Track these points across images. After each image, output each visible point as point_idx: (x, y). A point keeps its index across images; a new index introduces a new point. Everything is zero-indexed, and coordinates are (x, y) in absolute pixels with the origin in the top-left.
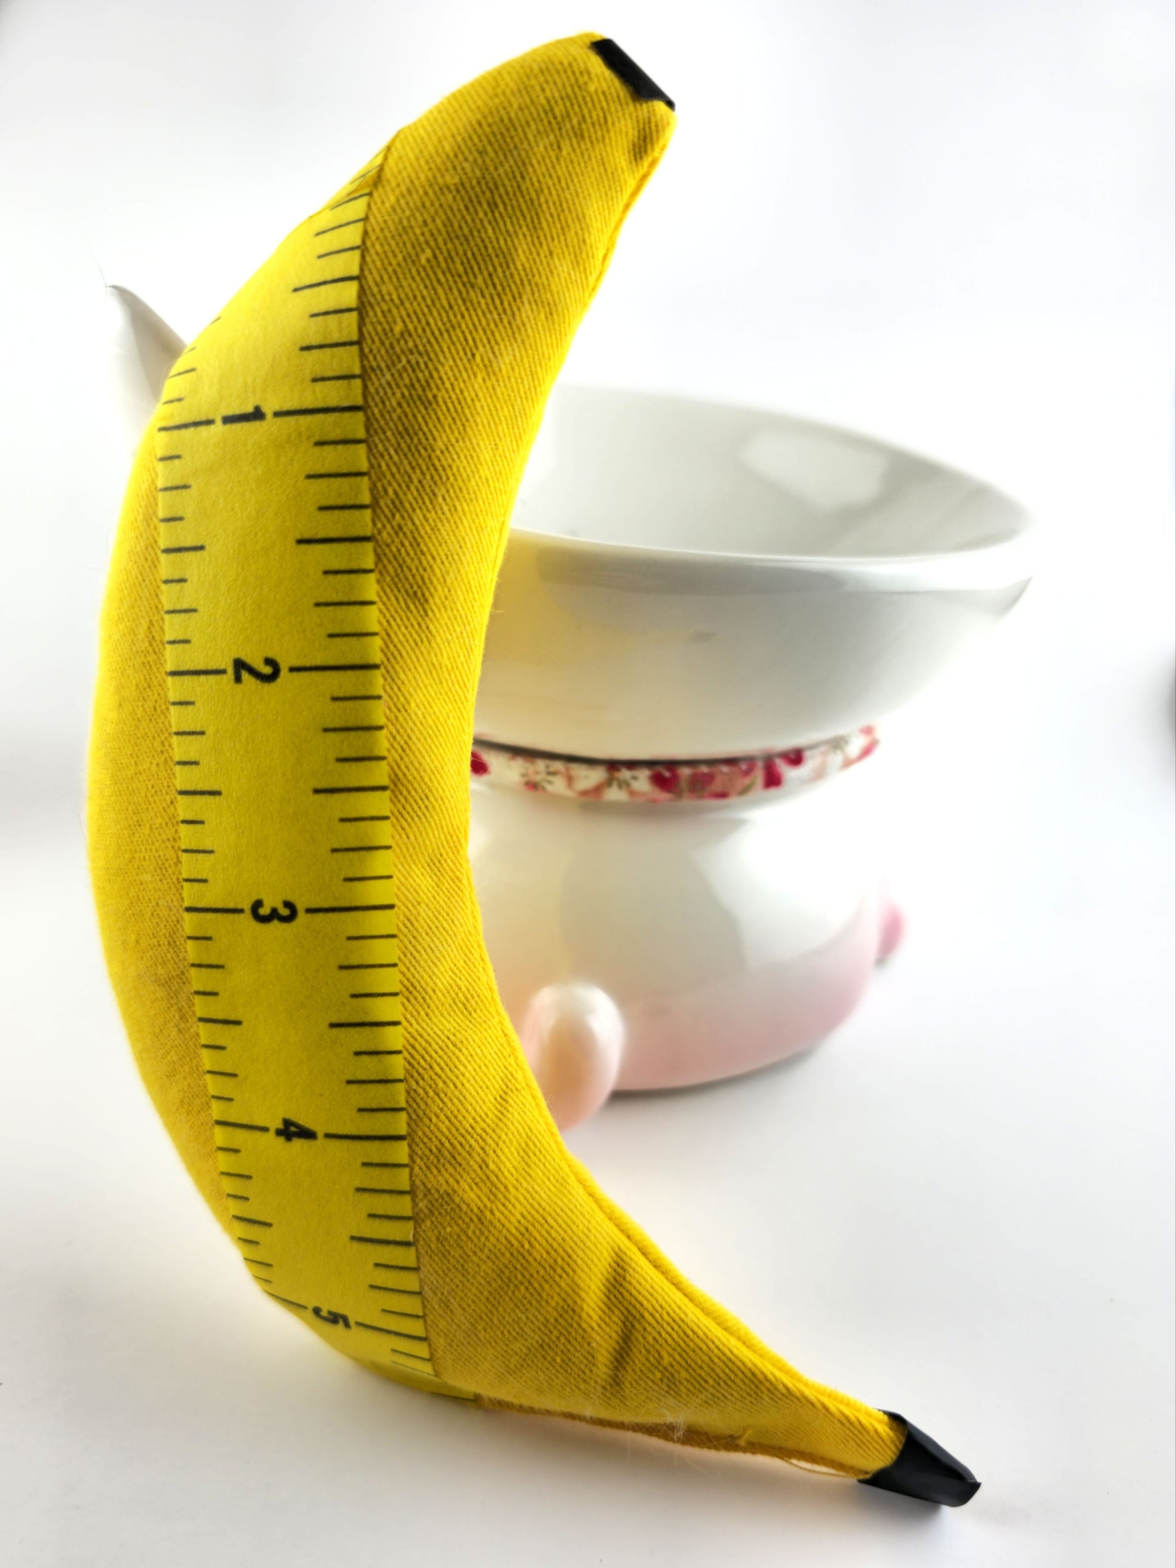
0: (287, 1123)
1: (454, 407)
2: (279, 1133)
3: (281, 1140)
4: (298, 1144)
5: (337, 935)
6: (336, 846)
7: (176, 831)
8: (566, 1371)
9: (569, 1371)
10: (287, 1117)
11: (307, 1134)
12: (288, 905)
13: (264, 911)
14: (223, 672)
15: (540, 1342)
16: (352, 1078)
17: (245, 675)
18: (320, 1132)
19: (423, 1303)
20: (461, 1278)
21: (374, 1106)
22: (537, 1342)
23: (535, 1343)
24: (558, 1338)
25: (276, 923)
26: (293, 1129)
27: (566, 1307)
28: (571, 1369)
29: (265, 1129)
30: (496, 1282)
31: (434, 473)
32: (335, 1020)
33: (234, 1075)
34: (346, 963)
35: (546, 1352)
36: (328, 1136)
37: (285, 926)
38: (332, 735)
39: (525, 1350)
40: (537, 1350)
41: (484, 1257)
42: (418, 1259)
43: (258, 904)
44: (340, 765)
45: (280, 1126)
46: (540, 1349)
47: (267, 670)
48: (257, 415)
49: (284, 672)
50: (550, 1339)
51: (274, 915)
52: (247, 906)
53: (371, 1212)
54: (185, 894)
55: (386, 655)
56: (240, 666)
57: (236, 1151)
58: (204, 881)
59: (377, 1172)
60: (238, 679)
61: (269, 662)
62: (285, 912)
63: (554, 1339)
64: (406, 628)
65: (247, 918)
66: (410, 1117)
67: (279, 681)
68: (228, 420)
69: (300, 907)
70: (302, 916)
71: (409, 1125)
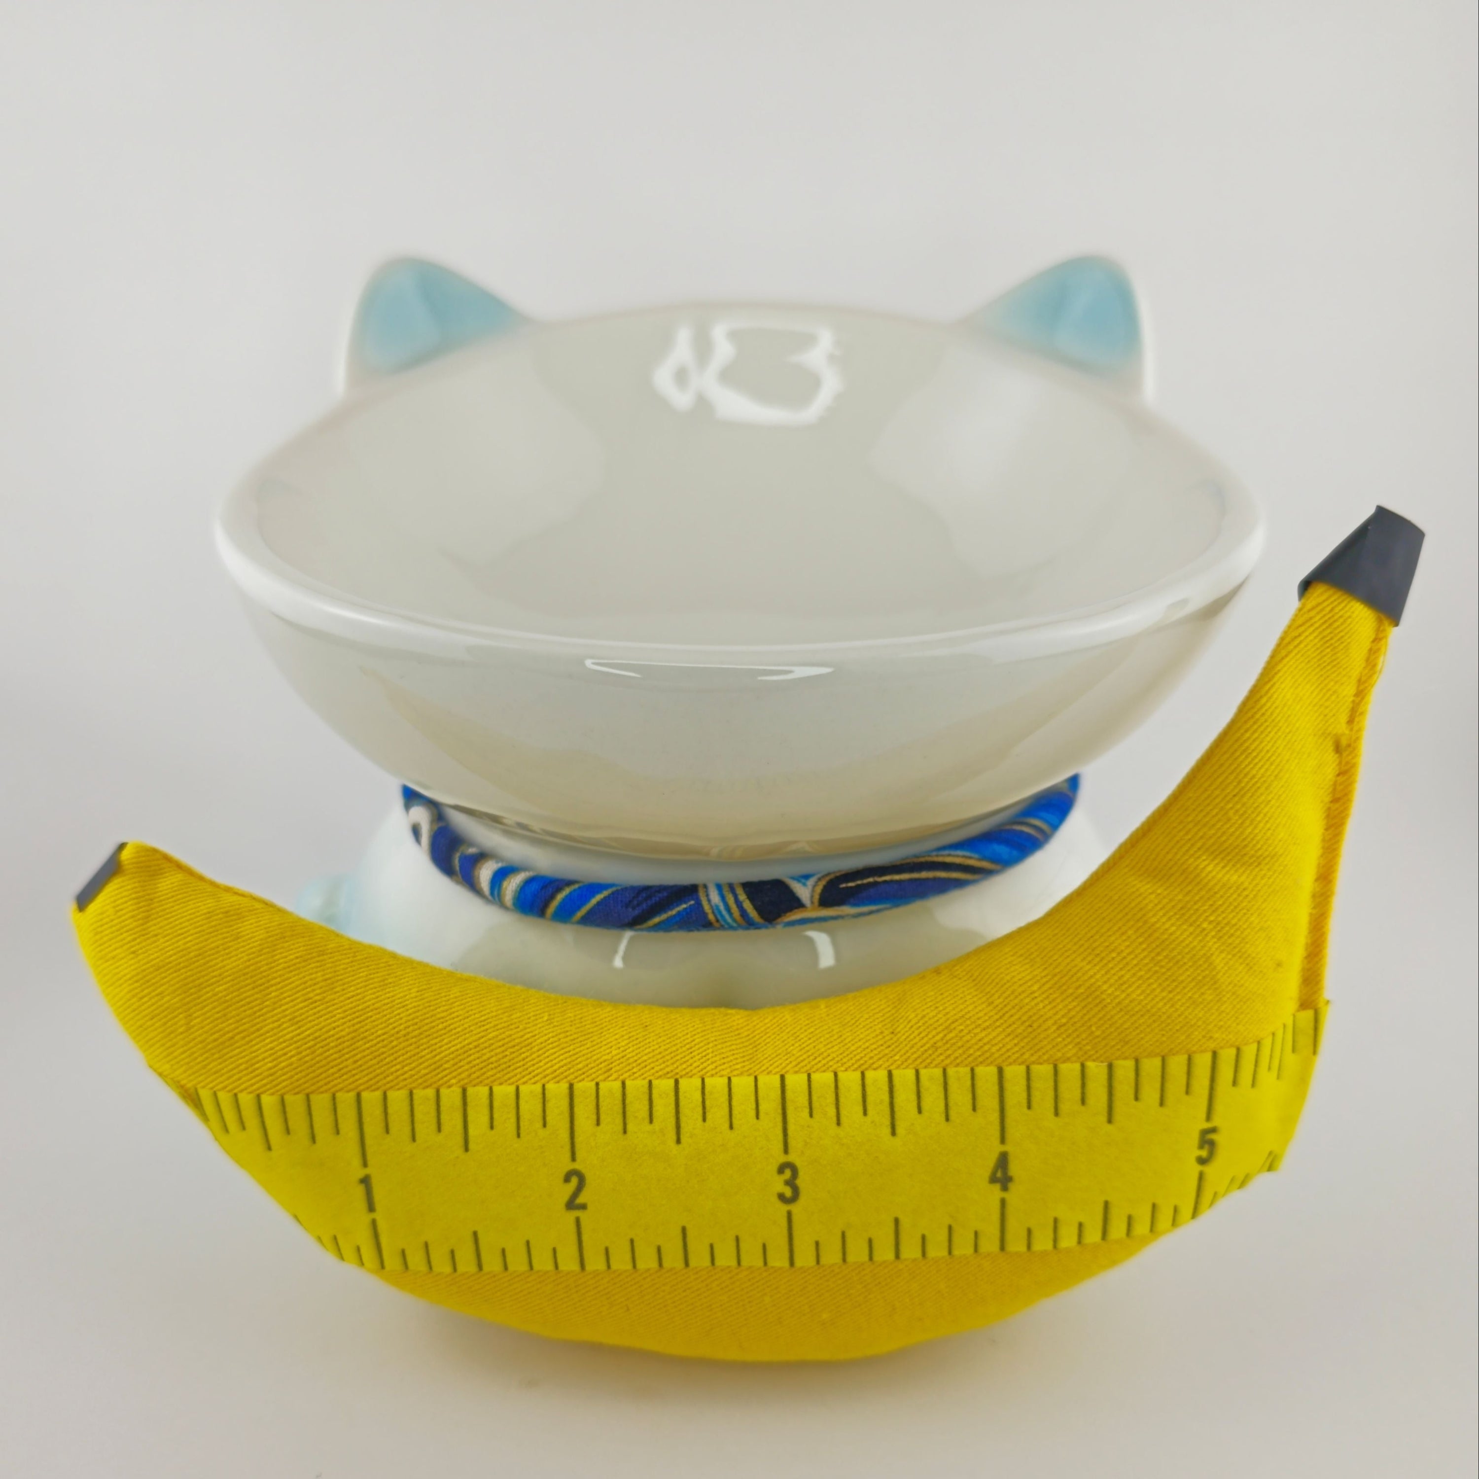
0: (993, 1180)
1: (357, 1017)
2: (1005, 1188)
3: (1011, 1186)
4: (1014, 1169)
5: (808, 1126)
6: (727, 1125)
7: (722, 1270)
8: (1245, 914)
9: (1245, 911)
10: (987, 1179)
11: (1003, 1161)
12: (781, 1170)
13: (788, 1192)
14: (578, 1221)
15: (1215, 940)
16: (943, 1116)
17: (580, 1200)
18: (999, 1148)
19: (1174, 1055)
20: (1146, 1017)
21: (970, 1096)
22: (1215, 943)
23: (1216, 946)
24: (1211, 922)
25: (799, 1182)
26: (999, 1174)
27: (1178, 916)
28: (1243, 909)
29: (1003, 1202)
30: (1152, 984)
31: (411, 1035)
32: (887, 1130)
33: (950, 1228)
34: (835, 1119)
35: (1225, 934)
36: (1003, 1140)
37: (801, 1173)
38: (630, 1127)
39: (1223, 955)
40: (1223, 943)
41: (1123, 996)
42: (1126, 1058)
43: (782, 1197)
44: (655, 1120)
45: (997, 1187)
46: (1223, 940)
47: (574, 1181)
48: (366, 1181)
49: (576, 1166)
50: (1211, 930)
51: (791, 1183)
52: (784, 1208)
53: (1080, 1102)
54: (778, 1264)
55: (562, 1079)
56: (571, 1205)
57: (1029, 1232)
58: (764, 1247)
59: (1036, 1096)
60: (583, 1207)
61: (567, 1179)
62: (788, 1173)
63: (1211, 927)
64: (541, 1061)
65: (795, 1208)
66: (981, 1063)
67: (584, 1171)
68: (371, 1208)
69: (783, 1159)
70: (792, 1158)
71: (988, 1065)
